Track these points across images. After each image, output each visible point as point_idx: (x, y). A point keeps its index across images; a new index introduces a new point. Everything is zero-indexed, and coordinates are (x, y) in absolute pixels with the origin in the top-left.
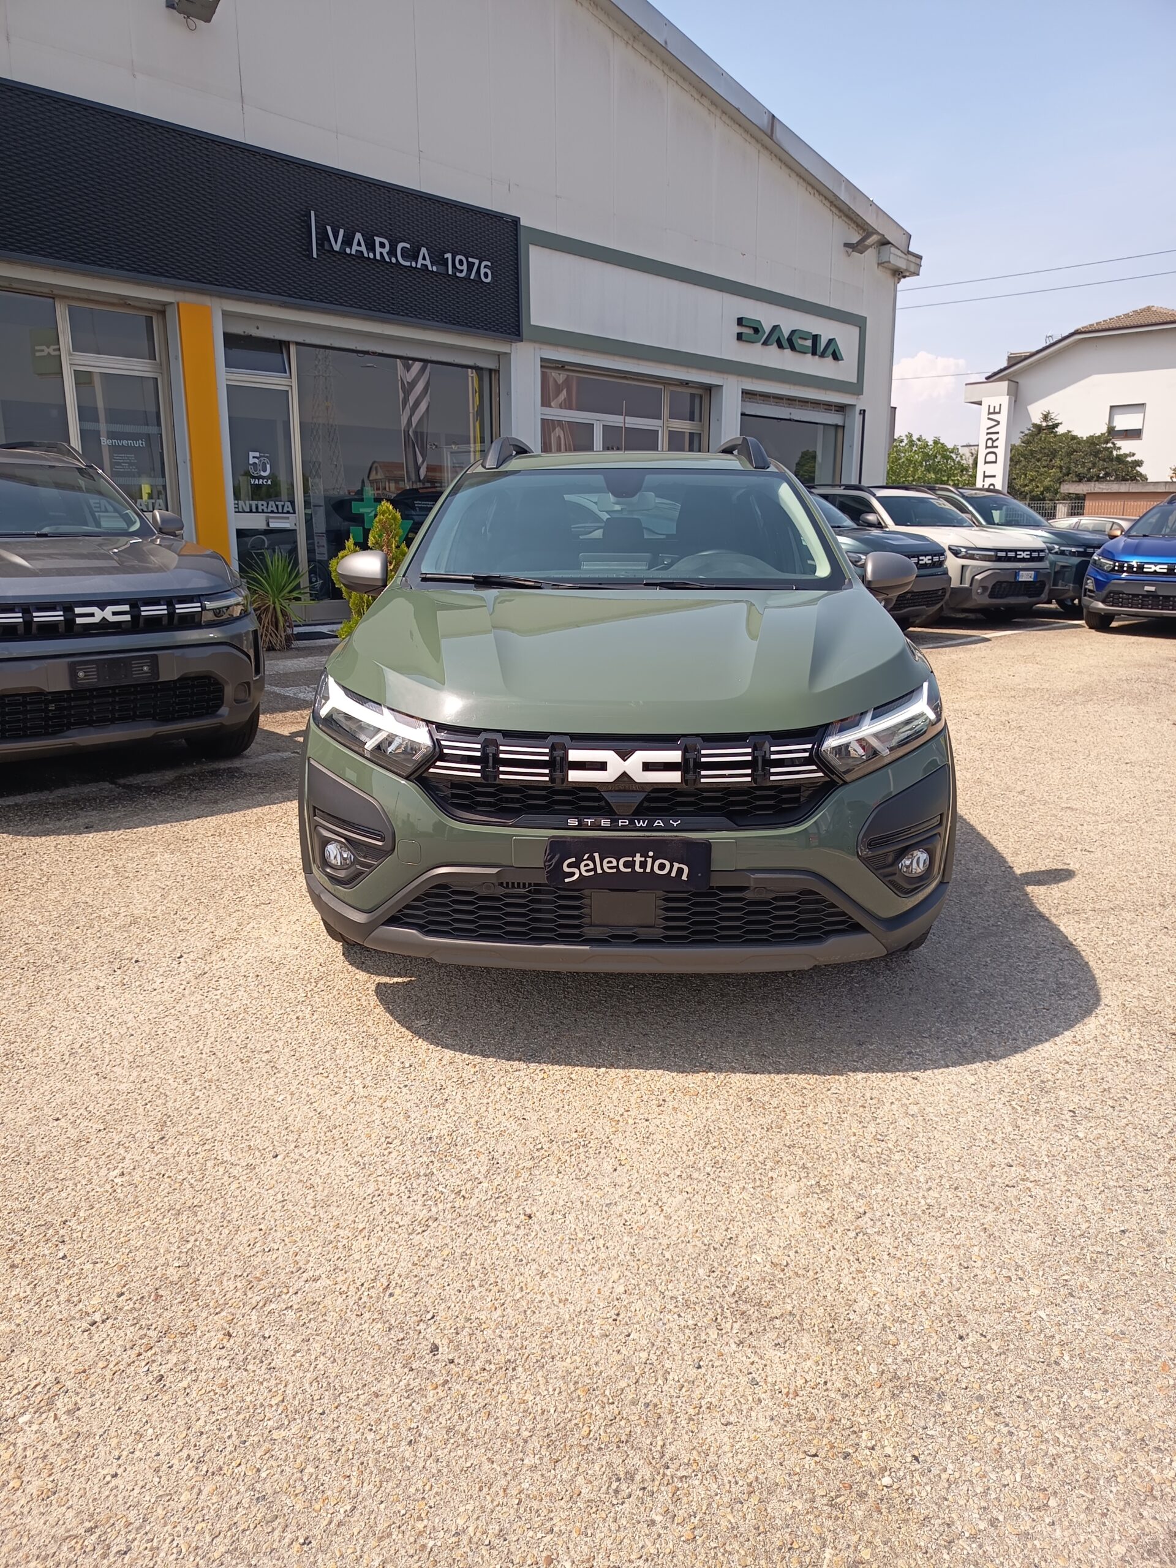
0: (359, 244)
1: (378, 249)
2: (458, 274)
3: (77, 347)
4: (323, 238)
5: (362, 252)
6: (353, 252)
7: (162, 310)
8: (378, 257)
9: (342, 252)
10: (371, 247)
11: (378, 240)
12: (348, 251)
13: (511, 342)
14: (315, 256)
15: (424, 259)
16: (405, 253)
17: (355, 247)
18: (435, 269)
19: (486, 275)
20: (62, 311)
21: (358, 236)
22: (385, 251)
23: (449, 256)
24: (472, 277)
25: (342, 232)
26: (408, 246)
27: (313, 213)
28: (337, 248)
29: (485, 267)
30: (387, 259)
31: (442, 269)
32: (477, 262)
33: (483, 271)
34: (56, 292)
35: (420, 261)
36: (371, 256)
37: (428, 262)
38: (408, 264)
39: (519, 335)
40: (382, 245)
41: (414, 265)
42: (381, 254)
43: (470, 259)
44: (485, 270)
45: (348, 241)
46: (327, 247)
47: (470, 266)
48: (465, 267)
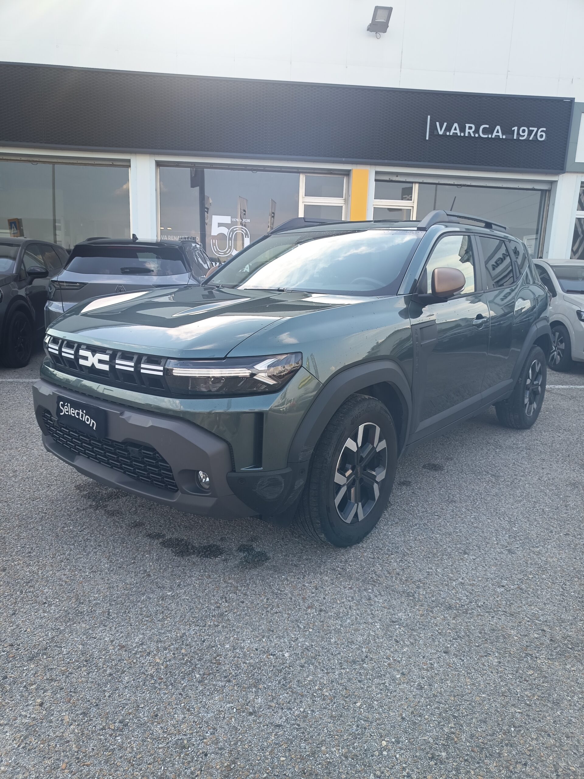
0: (455, 129)
1: (467, 130)
2: (521, 138)
3: (307, 194)
4: (433, 128)
5: (457, 133)
6: (451, 134)
7: (347, 173)
8: (467, 135)
9: (444, 135)
10: (463, 130)
11: (467, 125)
12: (448, 134)
13: (557, 174)
14: (427, 138)
15: (498, 132)
16: (485, 131)
17: (453, 131)
18: (504, 137)
19: (541, 136)
20: (302, 178)
21: (456, 125)
22: (471, 131)
23: (516, 128)
24: (531, 139)
25: (445, 124)
26: (487, 126)
27: (429, 117)
28: (441, 133)
29: (542, 131)
30: (473, 135)
31: (510, 137)
32: (535, 129)
33: (539, 134)
34: (300, 171)
35: (495, 134)
36: (462, 134)
37: (500, 134)
38: (486, 136)
39: (563, 170)
40: (470, 128)
41: (490, 136)
42: (469, 133)
43: (531, 129)
44: (541, 134)
45: (448, 129)
46: (436, 133)
47: (530, 132)
48: (526, 134)
